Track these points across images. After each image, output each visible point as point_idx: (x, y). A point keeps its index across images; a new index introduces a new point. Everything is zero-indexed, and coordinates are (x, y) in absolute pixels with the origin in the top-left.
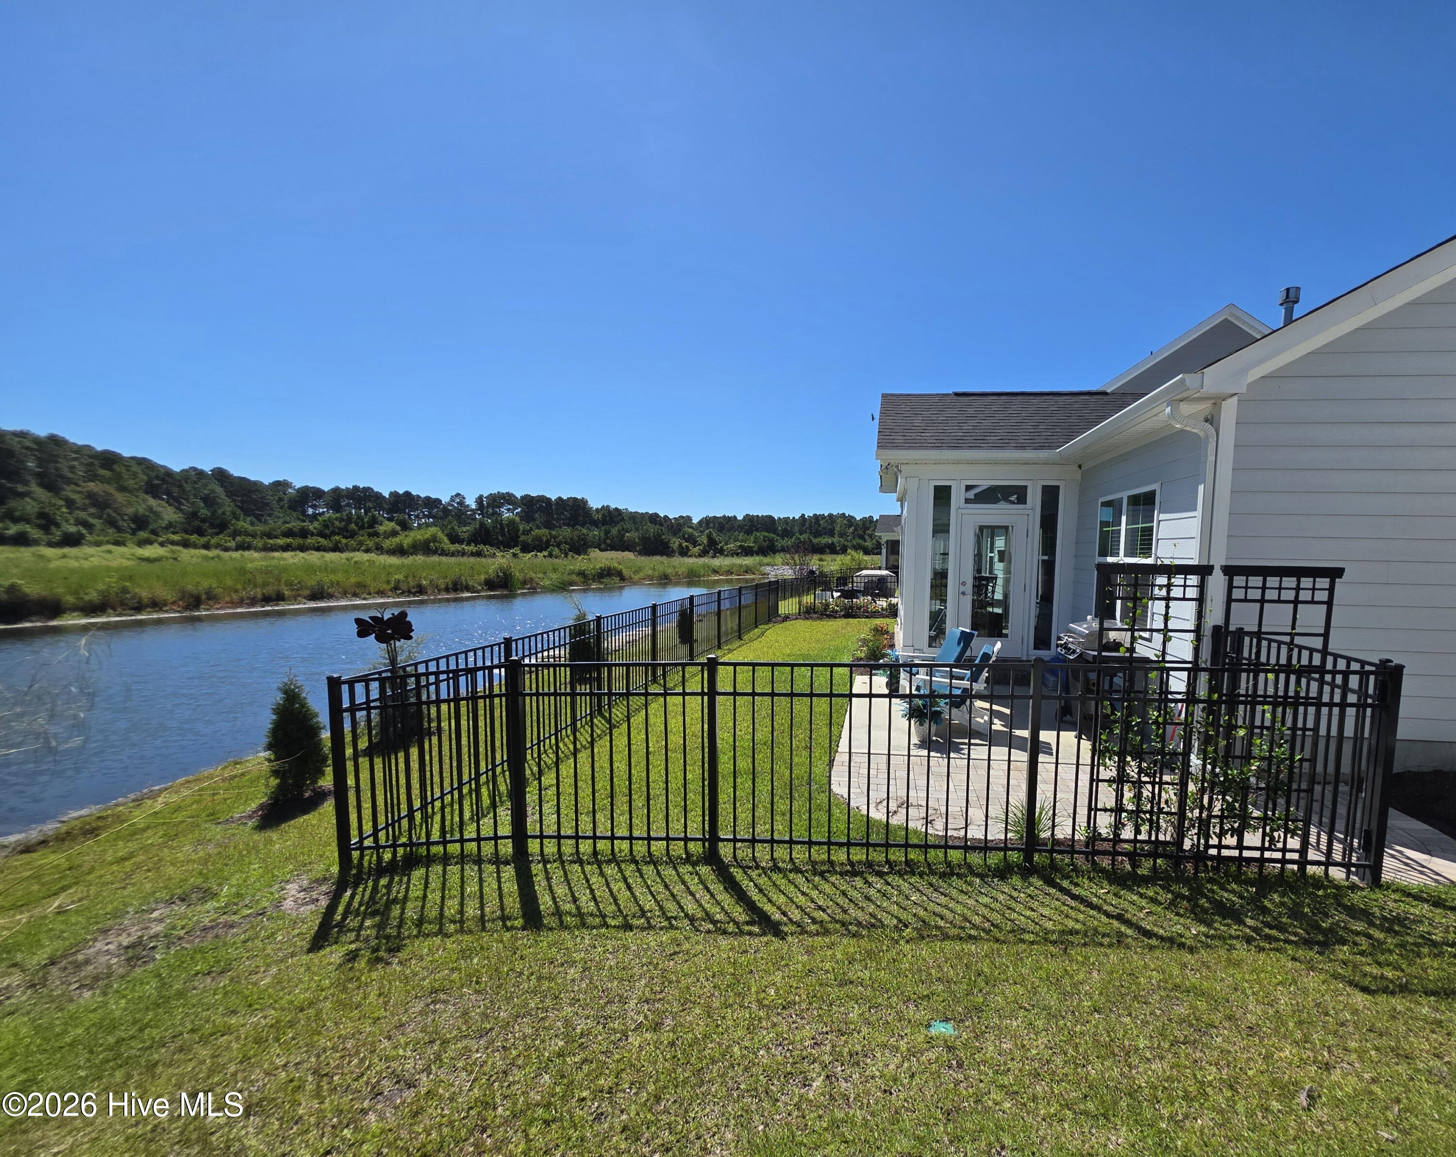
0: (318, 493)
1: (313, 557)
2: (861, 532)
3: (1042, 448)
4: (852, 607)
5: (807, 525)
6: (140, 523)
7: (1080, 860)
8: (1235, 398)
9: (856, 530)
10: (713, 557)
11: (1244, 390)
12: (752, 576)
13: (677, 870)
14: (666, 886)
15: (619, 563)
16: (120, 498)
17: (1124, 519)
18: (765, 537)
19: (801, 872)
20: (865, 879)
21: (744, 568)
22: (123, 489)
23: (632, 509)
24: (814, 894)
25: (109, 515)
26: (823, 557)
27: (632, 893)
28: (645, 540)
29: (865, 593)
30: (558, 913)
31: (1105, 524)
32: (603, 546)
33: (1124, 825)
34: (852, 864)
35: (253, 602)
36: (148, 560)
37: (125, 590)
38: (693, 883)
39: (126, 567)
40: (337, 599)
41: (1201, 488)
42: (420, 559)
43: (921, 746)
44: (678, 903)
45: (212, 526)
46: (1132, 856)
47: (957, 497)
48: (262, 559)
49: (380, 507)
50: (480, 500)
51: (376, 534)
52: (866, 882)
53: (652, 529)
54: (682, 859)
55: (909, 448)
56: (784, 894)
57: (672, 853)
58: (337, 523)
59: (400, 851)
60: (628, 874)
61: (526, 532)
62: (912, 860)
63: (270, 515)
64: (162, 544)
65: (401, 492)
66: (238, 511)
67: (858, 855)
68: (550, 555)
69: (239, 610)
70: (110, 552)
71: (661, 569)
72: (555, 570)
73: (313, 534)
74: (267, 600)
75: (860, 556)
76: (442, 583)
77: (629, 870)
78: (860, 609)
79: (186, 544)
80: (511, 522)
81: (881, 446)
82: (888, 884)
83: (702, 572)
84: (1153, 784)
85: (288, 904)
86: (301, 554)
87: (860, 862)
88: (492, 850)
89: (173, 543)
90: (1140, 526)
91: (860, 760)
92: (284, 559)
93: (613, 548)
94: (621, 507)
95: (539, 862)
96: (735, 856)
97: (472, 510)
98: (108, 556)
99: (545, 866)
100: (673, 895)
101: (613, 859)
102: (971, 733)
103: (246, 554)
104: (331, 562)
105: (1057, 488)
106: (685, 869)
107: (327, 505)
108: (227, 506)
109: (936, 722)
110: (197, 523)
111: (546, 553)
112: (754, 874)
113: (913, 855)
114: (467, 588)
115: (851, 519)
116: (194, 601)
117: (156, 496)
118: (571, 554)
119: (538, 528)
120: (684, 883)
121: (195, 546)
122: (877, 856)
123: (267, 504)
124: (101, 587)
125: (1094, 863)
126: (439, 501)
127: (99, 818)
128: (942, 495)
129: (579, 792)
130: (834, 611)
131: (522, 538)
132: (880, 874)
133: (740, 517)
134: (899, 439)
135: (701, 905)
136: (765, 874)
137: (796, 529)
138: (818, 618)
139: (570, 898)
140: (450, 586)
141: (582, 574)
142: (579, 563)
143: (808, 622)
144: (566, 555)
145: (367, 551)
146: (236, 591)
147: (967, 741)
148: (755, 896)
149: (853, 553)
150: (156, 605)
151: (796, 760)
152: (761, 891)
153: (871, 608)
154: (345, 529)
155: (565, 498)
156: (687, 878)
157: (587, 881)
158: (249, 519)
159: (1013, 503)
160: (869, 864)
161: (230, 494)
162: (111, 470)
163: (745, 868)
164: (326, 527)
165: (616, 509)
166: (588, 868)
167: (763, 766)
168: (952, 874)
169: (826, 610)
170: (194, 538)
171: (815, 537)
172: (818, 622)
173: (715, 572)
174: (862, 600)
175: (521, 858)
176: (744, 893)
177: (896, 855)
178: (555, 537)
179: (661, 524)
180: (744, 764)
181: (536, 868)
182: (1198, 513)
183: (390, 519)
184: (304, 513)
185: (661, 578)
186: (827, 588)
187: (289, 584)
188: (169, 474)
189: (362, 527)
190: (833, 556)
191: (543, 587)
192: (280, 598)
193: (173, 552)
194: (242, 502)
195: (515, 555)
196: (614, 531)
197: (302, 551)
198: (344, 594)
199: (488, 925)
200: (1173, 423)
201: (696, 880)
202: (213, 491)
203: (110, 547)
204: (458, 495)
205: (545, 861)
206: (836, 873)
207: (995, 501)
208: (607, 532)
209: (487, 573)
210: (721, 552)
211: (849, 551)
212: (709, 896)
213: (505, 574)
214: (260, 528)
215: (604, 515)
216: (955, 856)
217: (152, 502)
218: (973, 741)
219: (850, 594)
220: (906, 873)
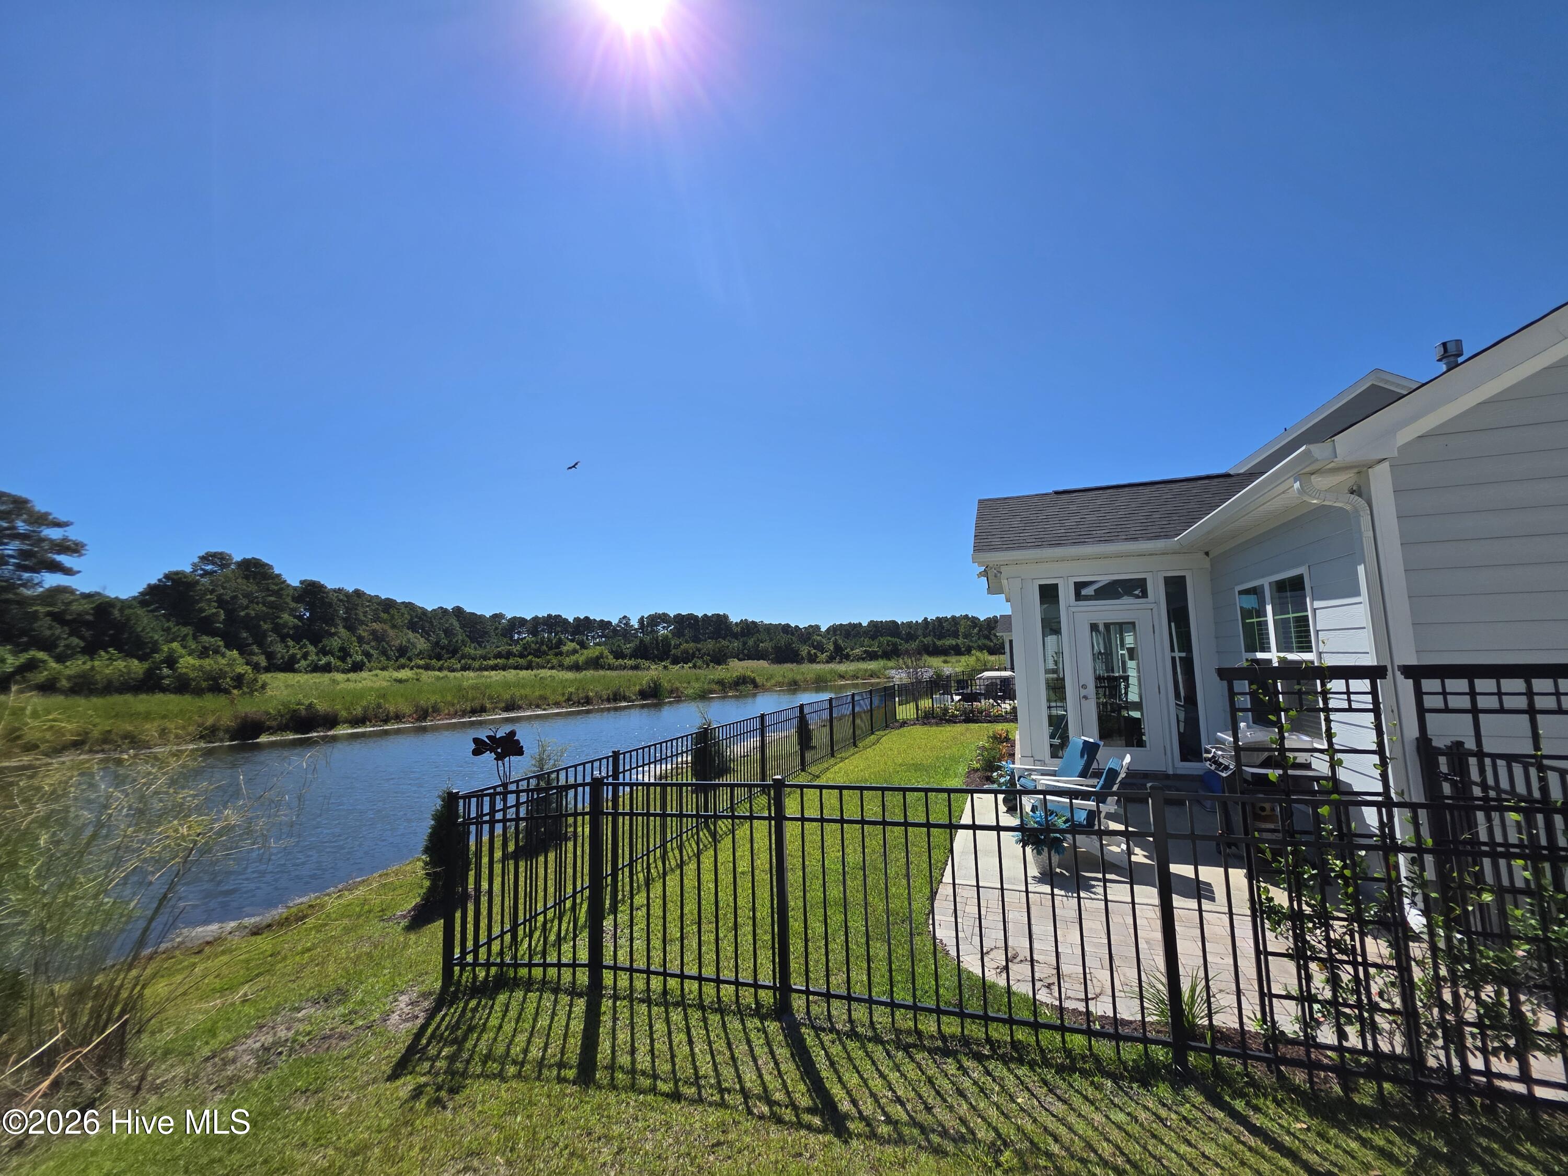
0: (522, 622)
1: (511, 675)
2: (986, 632)
3: (1157, 537)
4: (972, 711)
5: (930, 627)
6: (402, 651)
7: (1259, 1071)
8: (1386, 465)
9: (980, 630)
10: (840, 662)
11: (1396, 454)
12: (877, 680)
13: (743, 1024)
14: (729, 1045)
15: (752, 672)
16: (391, 633)
17: (1269, 608)
18: (888, 642)
19: (882, 1043)
20: (959, 1062)
21: (870, 672)
22: (394, 627)
23: (767, 622)
24: (894, 1076)
25: (383, 647)
26: (948, 659)
27: (692, 1049)
28: (777, 649)
29: (987, 696)
30: (612, 1067)
31: (1246, 613)
32: (741, 656)
33: (1319, 1024)
34: (943, 1038)
35: (464, 713)
36: (400, 681)
37: (379, 706)
38: (758, 1041)
39: (383, 688)
40: (524, 711)
41: (1361, 569)
42: (589, 673)
43: (1041, 880)
44: (737, 1070)
45: (448, 652)
46: (1343, 1072)
47: (1066, 594)
48: (477, 677)
49: (565, 631)
50: (641, 620)
51: (561, 654)
52: (961, 1067)
53: (783, 639)
54: (751, 1009)
55: (1007, 549)
56: (858, 1072)
57: (741, 1001)
58: (533, 645)
59: (493, 970)
60: (693, 1022)
61: (677, 646)
62: (1020, 1042)
63: (488, 642)
64: (412, 669)
65: (582, 618)
66: (467, 639)
67: (951, 1026)
68: (695, 666)
69: (453, 721)
70: (377, 675)
71: (790, 675)
72: (697, 680)
73: (515, 656)
74: (473, 712)
75: (985, 656)
76: (605, 694)
77: (695, 1016)
78: (982, 713)
79: (427, 668)
80: (665, 638)
81: (978, 549)
82: (988, 1073)
83: (829, 677)
84: (1354, 964)
85: (395, 1017)
86: (503, 673)
87: (953, 1036)
88: (570, 979)
89: (419, 667)
90: (1291, 615)
91: (967, 895)
92: (491, 677)
93: (750, 658)
94: (757, 620)
95: (610, 998)
96: (808, 1012)
97: (635, 629)
98: (375, 679)
99: (614, 1003)
100: (733, 1058)
101: (681, 1003)
102: (1106, 865)
103: (466, 673)
104: (523, 678)
105: (1184, 578)
106: (753, 1023)
107: (529, 632)
108: (460, 636)
109: (1057, 852)
110: (438, 650)
111: (690, 665)
112: (827, 1038)
113: (1021, 1035)
114: (625, 698)
115: (974, 621)
116: (423, 714)
117: (414, 631)
118: (712, 665)
119: (687, 642)
120: (749, 1042)
121: (434, 669)
122: (975, 1030)
123: (486, 633)
124: (364, 703)
125: (1281, 1076)
126: (609, 623)
127: (310, 906)
128: (1049, 594)
129: (668, 915)
130: (954, 716)
131: (673, 652)
132: (979, 1058)
133: (865, 624)
134: (996, 541)
135: (760, 1076)
136: (840, 1040)
137: (920, 632)
138: (937, 724)
139: (628, 1048)
140: (611, 697)
141: (721, 683)
142: (719, 672)
143: (926, 728)
144: (708, 665)
145: (552, 668)
146: (453, 705)
147: (1100, 876)
148: (826, 1073)
149: (978, 654)
150: (398, 718)
151: (893, 890)
152: (832, 1064)
153: (994, 712)
154: (538, 650)
155: (710, 614)
156: (753, 1035)
157: (651, 1027)
158: (473, 645)
159: (1137, 597)
160: (965, 1041)
161: (463, 626)
162: (389, 613)
163: (817, 1030)
164: (525, 649)
165: (753, 622)
166: (655, 1009)
167: (855, 897)
168: (1072, 1069)
169: (945, 715)
170: (434, 662)
171: (939, 639)
172: (934, 728)
173: (842, 677)
174: (983, 704)
175: (595, 991)
176: (812, 1064)
177: (999, 1032)
178: (699, 650)
179: (793, 634)
180: (835, 892)
181: (606, 1004)
182: (1364, 597)
183: (572, 641)
184: (512, 637)
185: (790, 684)
186: (947, 692)
187: (491, 698)
188: (424, 612)
189: (550, 648)
190: (958, 658)
191: (687, 696)
192: (483, 710)
193: (417, 674)
194: (470, 632)
195: (665, 667)
196: (751, 642)
197: (504, 670)
198: (529, 706)
199: (545, 1072)
200: (1306, 498)
201: (762, 1041)
202: (452, 624)
203: (378, 672)
204: (625, 617)
205: (615, 997)
206: (924, 1048)
207: (1118, 596)
208: (745, 644)
209: (641, 684)
210: (847, 657)
211: (973, 652)
212: (772, 1064)
213: (655, 684)
214: (479, 652)
215: (742, 628)
216: (1077, 1041)
217: (411, 635)
218: (1108, 876)
219: (970, 698)
220: (1012, 1059)
